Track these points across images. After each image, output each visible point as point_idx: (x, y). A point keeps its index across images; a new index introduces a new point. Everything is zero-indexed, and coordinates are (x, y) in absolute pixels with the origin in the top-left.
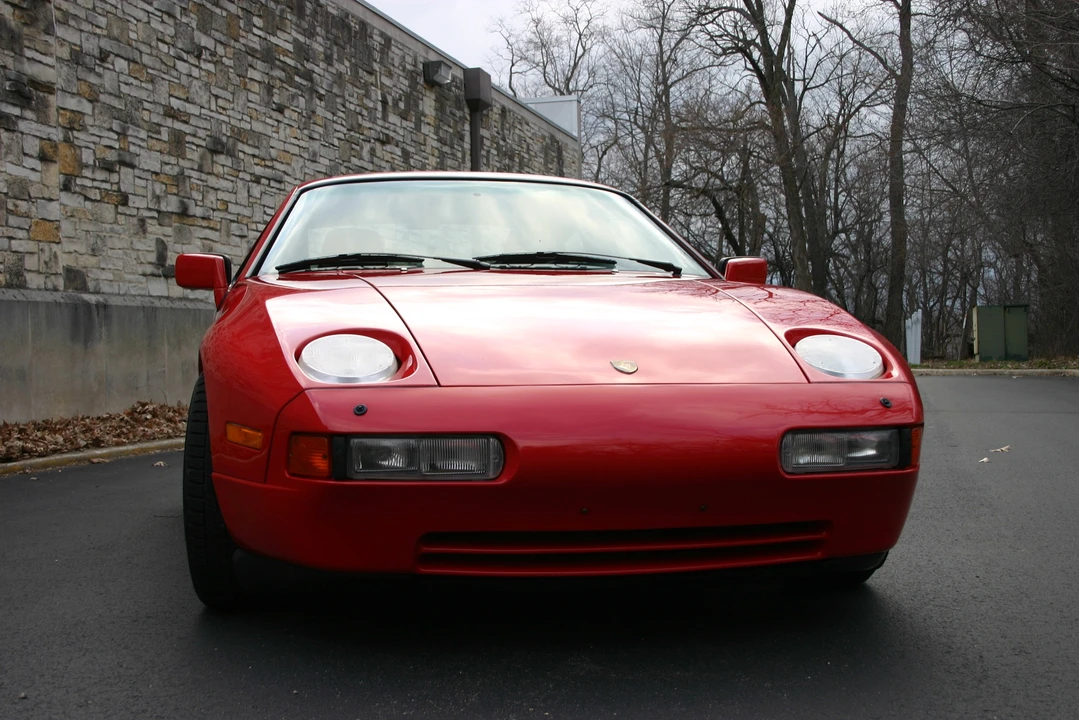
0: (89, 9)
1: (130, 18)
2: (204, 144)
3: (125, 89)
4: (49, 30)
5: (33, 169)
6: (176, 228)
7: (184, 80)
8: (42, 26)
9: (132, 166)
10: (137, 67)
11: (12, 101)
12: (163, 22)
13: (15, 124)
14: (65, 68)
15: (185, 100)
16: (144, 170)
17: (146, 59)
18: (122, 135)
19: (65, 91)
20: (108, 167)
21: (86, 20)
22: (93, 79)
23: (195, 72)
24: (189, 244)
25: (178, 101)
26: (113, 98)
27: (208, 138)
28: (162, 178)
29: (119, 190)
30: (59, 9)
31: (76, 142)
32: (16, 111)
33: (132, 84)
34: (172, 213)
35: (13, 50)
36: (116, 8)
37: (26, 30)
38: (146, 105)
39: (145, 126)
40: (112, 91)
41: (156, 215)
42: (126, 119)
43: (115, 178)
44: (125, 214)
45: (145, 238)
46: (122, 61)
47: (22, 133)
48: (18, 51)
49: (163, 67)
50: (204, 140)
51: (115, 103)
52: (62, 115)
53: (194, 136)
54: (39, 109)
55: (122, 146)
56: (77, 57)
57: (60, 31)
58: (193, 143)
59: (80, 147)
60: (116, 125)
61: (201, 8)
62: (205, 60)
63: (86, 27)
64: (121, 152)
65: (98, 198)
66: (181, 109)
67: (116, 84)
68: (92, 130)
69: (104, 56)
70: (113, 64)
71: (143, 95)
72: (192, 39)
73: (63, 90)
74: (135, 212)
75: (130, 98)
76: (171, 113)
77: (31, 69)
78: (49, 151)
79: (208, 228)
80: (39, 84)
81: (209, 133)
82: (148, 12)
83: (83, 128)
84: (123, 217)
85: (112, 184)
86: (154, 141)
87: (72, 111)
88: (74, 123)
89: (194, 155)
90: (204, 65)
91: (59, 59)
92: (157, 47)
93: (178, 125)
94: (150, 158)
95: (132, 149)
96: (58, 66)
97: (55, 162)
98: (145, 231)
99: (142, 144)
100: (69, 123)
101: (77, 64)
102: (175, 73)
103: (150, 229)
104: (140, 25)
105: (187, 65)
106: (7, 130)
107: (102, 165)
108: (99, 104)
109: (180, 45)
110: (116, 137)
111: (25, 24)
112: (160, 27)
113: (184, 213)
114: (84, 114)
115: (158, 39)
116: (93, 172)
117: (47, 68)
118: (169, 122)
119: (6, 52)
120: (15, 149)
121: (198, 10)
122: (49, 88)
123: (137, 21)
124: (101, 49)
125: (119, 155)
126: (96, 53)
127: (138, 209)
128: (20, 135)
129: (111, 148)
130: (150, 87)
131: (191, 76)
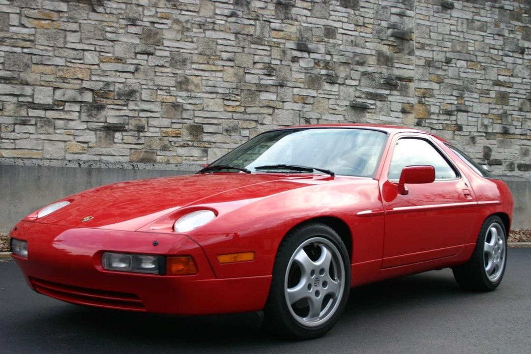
0: (440, 40)
1: (468, 41)
2: (524, 97)
3: (462, 75)
4: (411, 53)
5: (397, 117)
6: (499, 141)
7: (510, 66)
8: (406, 52)
9: (467, 112)
10: (473, 63)
11: (385, 88)
12: (494, 39)
13: (387, 98)
14: (421, 70)
15: (510, 76)
16: (475, 113)
17: (480, 59)
18: (460, 97)
19: (420, 80)
20: (449, 113)
21: (437, 45)
22: (440, 72)
23: (520, 61)
24: (510, 148)
25: (505, 77)
26: (453, 80)
27: (527, 94)
28: (490, 116)
29: (457, 124)
30: (419, 43)
31: (427, 103)
32: (387, 92)
33: (469, 72)
34: (497, 133)
35: (387, 65)
36: (459, 37)
37: (396, 55)
38: (479, 81)
39: (477, 91)
40: (453, 77)
41: (484, 134)
42: (462, 90)
43: (454, 118)
44: (460, 135)
45: (475, 146)
46: (463, 62)
47: (390, 102)
48: (390, 65)
49: (493, 62)
50: (525, 95)
51: (457, 82)
52: (417, 91)
53: (516, 93)
54: (402, 90)
55: (459, 102)
56: (429, 63)
57: (417, 53)
58: (515, 97)
59: (429, 105)
60: (455, 93)
61: (525, 29)
62: (527, 54)
63: (435, 48)
64: (458, 105)
65: (441, 128)
66: (507, 81)
67: (457, 74)
68: (438, 97)
69: (448, 61)
70: (456, 64)
71: (478, 76)
72: (517, 45)
73: (419, 80)
74: (468, 134)
75: (467, 79)
76: (497, 83)
77: (397, 72)
78: (408, 108)
79: (525, 139)
80: (403, 78)
81: (529, 91)
82: (483, 36)
83: (432, 96)
84: (459, 136)
85: (451, 121)
86: (485, 98)
87: (425, 89)
88: (426, 93)
89: (515, 103)
90: (526, 57)
91: (417, 66)
92: (490, 52)
93: (503, 89)
94: (481, 107)
95: (467, 103)
96: (416, 69)
97: (412, 113)
98: (474, 143)
99: (474, 100)
100: (423, 94)
101: (430, 66)
102: (503, 63)
103: (478, 142)
104: (477, 43)
105: (512, 58)
106: (381, 101)
107: (444, 112)
108: (444, 84)
109: (507, 49)
110: (455, 98)
111: (396, 52)
112: (493, 42)
113: (506, 132)
114: (433, 90)
115: (490, 48)
116: (438, 116)
117: (409, 70)
118: (497, 88)
119: (382, 66)
120: (385, 109)
121: (523, 30)
122: (410, 80)
123: (475, 41)
124: (446, 58)
125: (457, 107)
126: (443, 60)
127: (470, 132)
128: (389, 102)
129: (451, 104)
130: (483, 72)
131: (515, 63)
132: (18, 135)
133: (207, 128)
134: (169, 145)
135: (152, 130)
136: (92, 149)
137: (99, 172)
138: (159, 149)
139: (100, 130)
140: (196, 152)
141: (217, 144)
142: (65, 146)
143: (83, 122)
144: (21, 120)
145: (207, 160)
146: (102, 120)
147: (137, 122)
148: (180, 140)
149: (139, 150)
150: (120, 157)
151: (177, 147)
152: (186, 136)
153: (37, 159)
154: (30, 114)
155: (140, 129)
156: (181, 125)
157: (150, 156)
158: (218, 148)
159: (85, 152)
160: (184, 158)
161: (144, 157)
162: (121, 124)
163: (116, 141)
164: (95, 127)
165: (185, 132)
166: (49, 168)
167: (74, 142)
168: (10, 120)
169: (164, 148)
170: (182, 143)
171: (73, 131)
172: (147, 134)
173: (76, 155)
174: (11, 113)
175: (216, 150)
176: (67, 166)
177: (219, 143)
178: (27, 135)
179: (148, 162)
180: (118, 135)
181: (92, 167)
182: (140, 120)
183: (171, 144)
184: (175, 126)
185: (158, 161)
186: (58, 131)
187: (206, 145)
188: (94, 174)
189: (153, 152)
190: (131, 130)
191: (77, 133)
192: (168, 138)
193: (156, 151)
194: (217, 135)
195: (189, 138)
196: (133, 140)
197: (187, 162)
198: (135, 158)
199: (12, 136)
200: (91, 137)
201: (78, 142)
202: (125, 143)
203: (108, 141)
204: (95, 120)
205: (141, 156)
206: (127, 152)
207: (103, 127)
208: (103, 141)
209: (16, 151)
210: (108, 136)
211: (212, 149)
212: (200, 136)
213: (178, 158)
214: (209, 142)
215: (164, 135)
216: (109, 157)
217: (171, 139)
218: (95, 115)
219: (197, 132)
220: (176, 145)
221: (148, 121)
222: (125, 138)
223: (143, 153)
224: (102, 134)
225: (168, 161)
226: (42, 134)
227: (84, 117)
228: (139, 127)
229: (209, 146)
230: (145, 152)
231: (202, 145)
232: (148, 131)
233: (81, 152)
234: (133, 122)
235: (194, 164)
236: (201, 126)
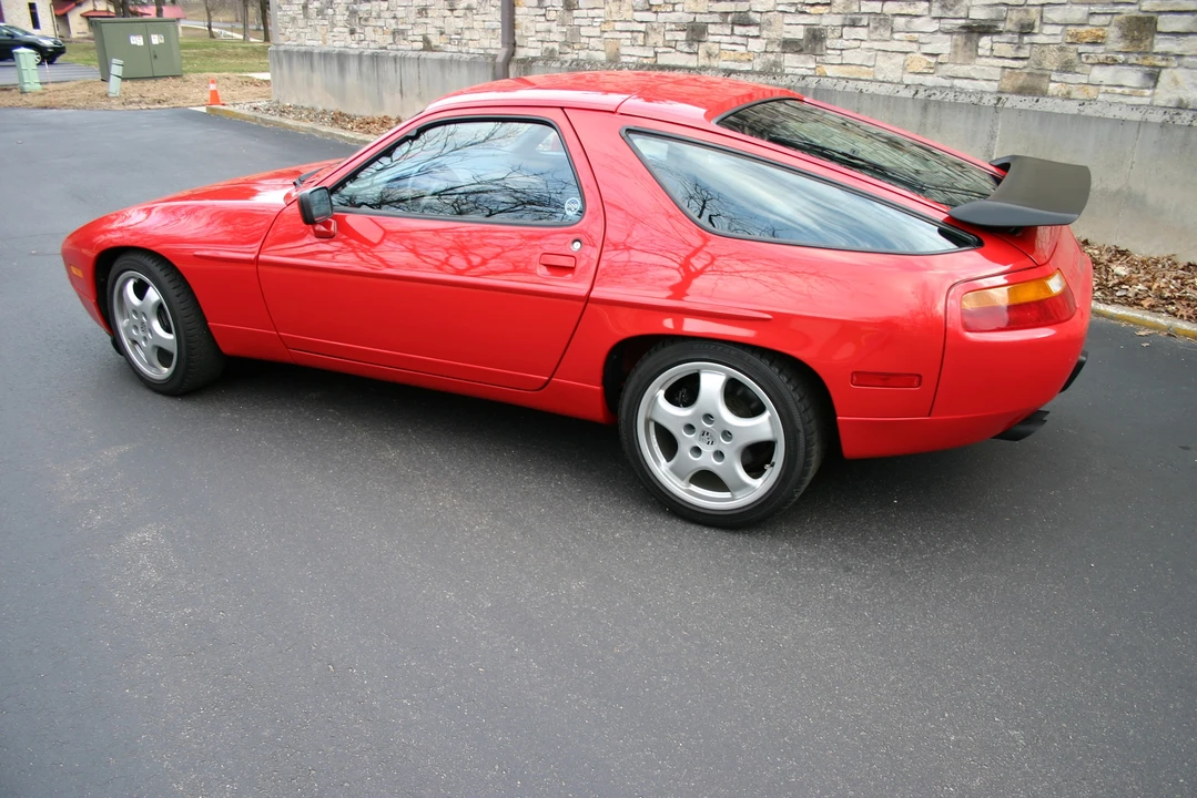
132: (846, 43)
133: (1167, 23)
134: (1076, 61)
135: (1048, 29)
136: (944, 67)
137: (940, 106)
138: (1055, 68)
139: (959, 33)
140: (1132, 78)
141: (1186, 59)
142: (905, 61)
143: (935, 18)
144: (851, 19)
145: (1153, 95)
146: (963, 14)
147: (1022, 15)
148: (1100, 49)
149: (1017, 71)
150: (984, 83)
151: (1093, 64)
152: (1115, 42)
153: (867, 80)
154: (863, 10)
155: (1026, 29)
156: (1109, 17)
157: (1035, 82)
158: (1187, 67)
159: (931, 71)
160: (1103, 89)
161: (1025, 84)
162: (992, 20)
163: (980, 52)
164: (949, 27)
165: (1113, 33)
166: (873, 96)
167: (918, 55)
168: (838, 20)
169: (1066, 67)
170: (1102, 57)
171: (916, 35)
172: (1036, 39)
173: (918, 76)
174: (840, 9)
175: (1180, 74)
176: (898, 95)
177: (1191, 56)
178: (857, 43)
179: (1030, 94)
180: (985, 41)
181: (933, 98)
182: (1027, 11)
183: (1081, 58)
184: (1096, 20)
185: (1050, 92)
186: (896, 36)
187: (1158, 61)
188: (932, 110)
189: (1042, 76)
190: (1009, 31)
191: (923, 38)
192: (1076, 46)
193: (1048, 73)
194: (1191, 37)
195: (1120, 46)
196: (1008, 50)
197: (1108, 97)
198: (1007, 84)
199: (839, 44)
200: (944, 45)
201: (926, 54)
202: (995, 57)
203: (969, 53)
204: (951, 14)
205: (1020, 81)
206: (996, 74)
207: (963, 27)
208: (960, 53)
209: (842, 68)
210: (969, 43)
211: (1169, 70)
212: (1147, 42)
213: (1092, 90)
214: (1165, 55)
215: (1069, 40)
216: (966, 81)
217: (1081, 48)
218: (952, 5)
219: (1140, 33)
220: (1090, 61)
221: (1042, 12)
222: (996, 46)
223: (1025, 76)
224: (960, 39)
225: (1069, 93)
226: (875, 40)
227: (936, 11)
228: (1022, 26)
229: (1164, 63)
230: (1028, 74)
231: (1146, 62)
232: (1040, 32)
233: (926, 71)
234: (1015, 16)
235: (1121, 103)
236: (1152, 18)
